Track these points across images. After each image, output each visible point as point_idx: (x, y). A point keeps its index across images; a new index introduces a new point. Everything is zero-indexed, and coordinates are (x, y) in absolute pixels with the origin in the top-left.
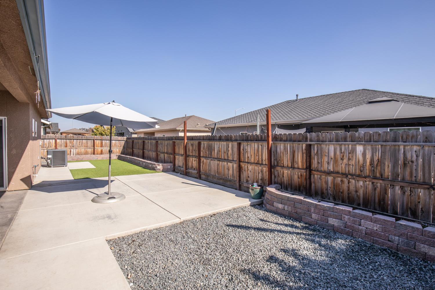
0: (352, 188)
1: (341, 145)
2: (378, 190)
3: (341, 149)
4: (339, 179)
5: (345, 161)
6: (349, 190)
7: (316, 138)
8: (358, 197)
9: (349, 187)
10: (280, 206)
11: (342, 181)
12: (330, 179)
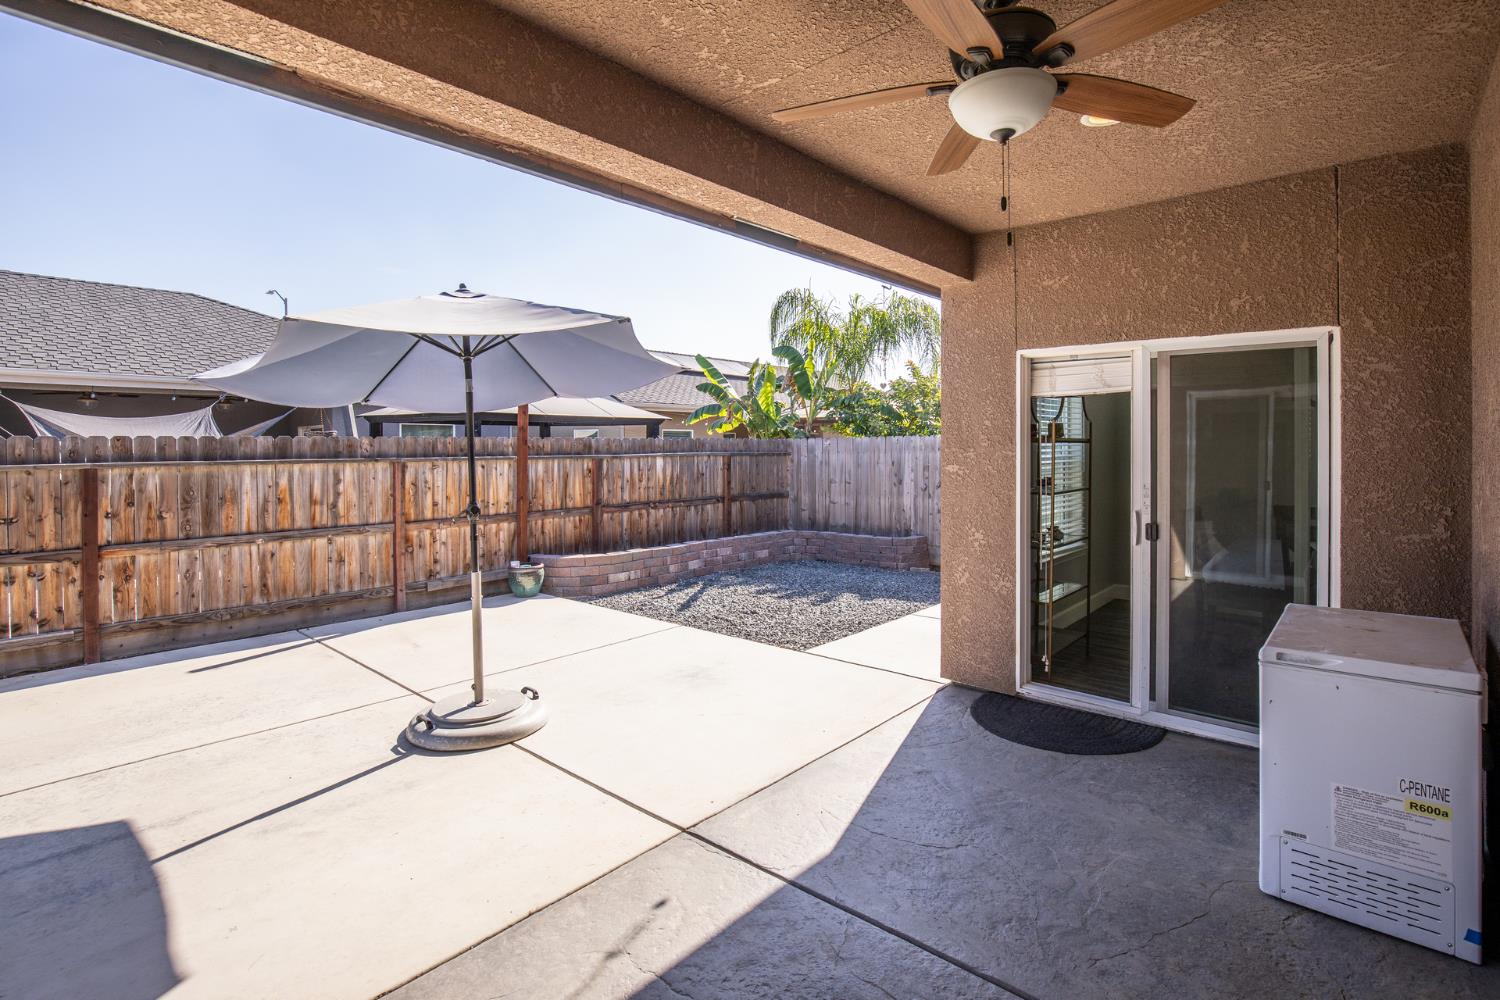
0: (652, 521)
1: (639, 458)
2: (678, 516)
3: (639, 466)
4: (637, 512)
5: (644, 483)
6: (648, 526)
7: (606, 447)
8: (658, 532)
9: (648, 522)
10: (622, 576)
11: (640, 515)
12: (626, 515)
